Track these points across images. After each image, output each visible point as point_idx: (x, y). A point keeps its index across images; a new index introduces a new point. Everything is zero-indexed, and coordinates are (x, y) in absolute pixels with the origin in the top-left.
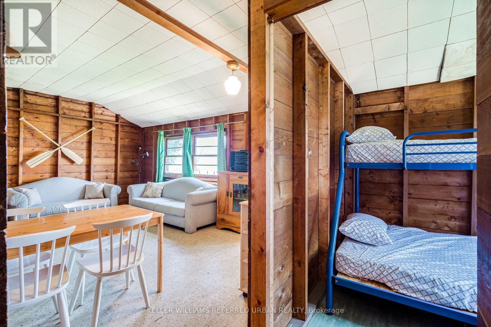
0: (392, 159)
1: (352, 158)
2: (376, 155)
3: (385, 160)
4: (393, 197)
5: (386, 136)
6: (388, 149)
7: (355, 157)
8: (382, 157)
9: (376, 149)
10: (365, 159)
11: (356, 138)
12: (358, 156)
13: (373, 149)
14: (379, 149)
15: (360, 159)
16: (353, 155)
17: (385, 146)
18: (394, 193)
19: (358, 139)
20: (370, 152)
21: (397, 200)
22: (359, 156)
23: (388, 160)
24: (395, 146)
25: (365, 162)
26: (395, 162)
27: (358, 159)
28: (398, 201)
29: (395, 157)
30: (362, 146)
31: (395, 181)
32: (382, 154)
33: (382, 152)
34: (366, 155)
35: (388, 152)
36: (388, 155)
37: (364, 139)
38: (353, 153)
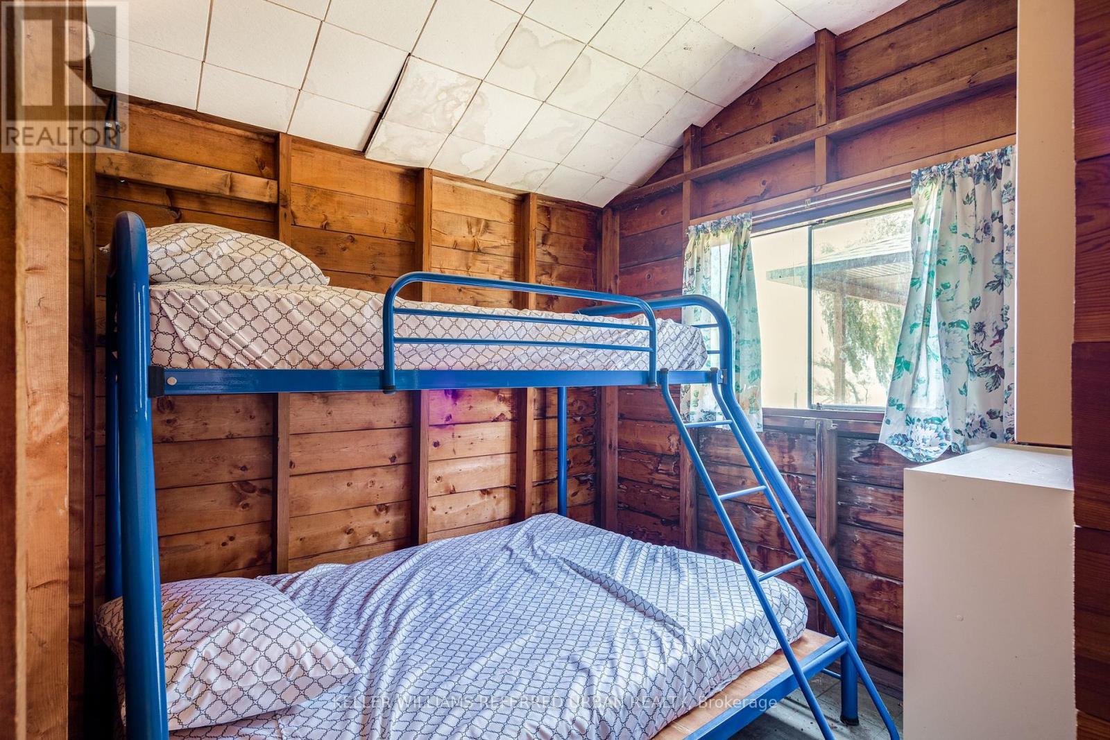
0: (337, 358)
1: (177, 347)
2: (283, 337)
3: (315, 358)
4: (244, 483)
5: (298, 271)
6: (328, 318)
7: (192, 344)
8: (305, 349)
9: (285, 315)
10: (238, 352)
11: (179, 259)
12: (205, 341)
13: (272, 315)
14: (297, 316)
15: (219, 352)
16: (182, 334)
17: (318, 308)
18: (244, 468)
19: (190, 267)
20: (259, 325)
21: (253, 491)
22: (213, 337)
23: (327, 358)
24: (348, 311)
25: (239, 367)
26: (347, 366)
27: (206, 353)
28: (257, 492)
29: (348, 349)
30: (225, 298)
31: (248, 430)
32: (306, 338)
33: (307, 327)
34: (244, 337)
35: (328, 329)
36: (328, 339)
37: (212, 271)
38: (181, 324)
